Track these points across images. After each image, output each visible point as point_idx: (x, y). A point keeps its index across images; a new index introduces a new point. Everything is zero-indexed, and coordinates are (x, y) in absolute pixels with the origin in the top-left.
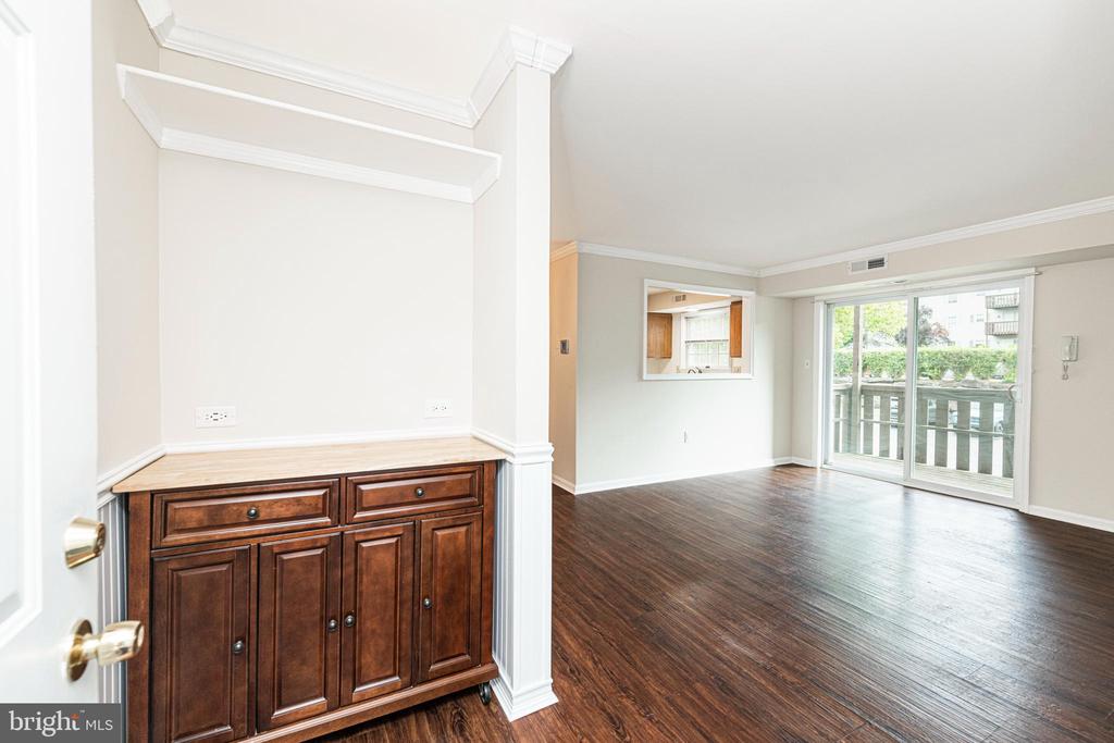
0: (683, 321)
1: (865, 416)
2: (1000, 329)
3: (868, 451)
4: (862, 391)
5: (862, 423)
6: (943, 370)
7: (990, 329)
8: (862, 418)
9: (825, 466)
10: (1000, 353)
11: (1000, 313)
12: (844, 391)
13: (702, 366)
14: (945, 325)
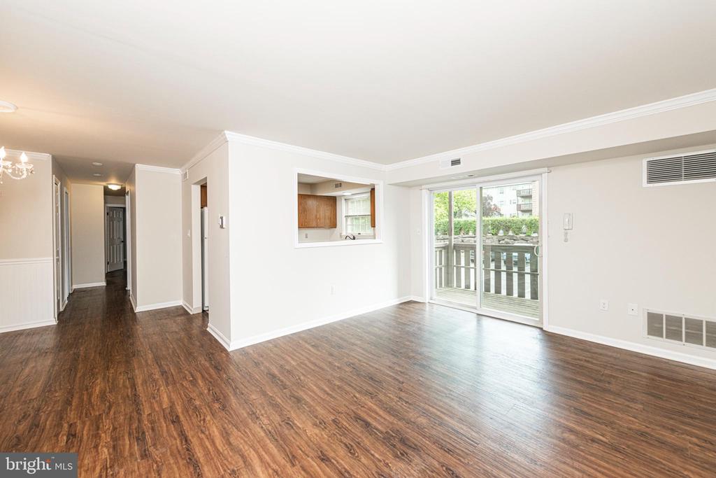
0: (343, 201)
1: (457, 264)
2: (523, 208)
3: (459, 286)
4: (454, 247)
5: (455, 268)
6: (498, 230)
7: (519, 207)
8: (455, 264)
9: (431, 301)
10: (524, 220)
11: (523, 199)
12: (444, 248)
13: (355, 233)
14: (498, 205)
